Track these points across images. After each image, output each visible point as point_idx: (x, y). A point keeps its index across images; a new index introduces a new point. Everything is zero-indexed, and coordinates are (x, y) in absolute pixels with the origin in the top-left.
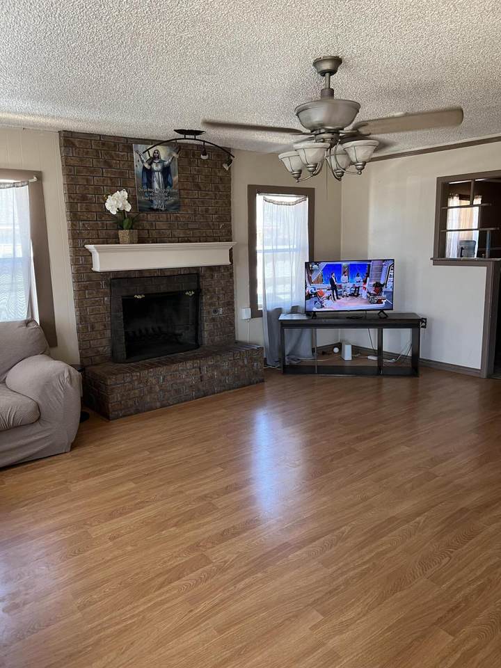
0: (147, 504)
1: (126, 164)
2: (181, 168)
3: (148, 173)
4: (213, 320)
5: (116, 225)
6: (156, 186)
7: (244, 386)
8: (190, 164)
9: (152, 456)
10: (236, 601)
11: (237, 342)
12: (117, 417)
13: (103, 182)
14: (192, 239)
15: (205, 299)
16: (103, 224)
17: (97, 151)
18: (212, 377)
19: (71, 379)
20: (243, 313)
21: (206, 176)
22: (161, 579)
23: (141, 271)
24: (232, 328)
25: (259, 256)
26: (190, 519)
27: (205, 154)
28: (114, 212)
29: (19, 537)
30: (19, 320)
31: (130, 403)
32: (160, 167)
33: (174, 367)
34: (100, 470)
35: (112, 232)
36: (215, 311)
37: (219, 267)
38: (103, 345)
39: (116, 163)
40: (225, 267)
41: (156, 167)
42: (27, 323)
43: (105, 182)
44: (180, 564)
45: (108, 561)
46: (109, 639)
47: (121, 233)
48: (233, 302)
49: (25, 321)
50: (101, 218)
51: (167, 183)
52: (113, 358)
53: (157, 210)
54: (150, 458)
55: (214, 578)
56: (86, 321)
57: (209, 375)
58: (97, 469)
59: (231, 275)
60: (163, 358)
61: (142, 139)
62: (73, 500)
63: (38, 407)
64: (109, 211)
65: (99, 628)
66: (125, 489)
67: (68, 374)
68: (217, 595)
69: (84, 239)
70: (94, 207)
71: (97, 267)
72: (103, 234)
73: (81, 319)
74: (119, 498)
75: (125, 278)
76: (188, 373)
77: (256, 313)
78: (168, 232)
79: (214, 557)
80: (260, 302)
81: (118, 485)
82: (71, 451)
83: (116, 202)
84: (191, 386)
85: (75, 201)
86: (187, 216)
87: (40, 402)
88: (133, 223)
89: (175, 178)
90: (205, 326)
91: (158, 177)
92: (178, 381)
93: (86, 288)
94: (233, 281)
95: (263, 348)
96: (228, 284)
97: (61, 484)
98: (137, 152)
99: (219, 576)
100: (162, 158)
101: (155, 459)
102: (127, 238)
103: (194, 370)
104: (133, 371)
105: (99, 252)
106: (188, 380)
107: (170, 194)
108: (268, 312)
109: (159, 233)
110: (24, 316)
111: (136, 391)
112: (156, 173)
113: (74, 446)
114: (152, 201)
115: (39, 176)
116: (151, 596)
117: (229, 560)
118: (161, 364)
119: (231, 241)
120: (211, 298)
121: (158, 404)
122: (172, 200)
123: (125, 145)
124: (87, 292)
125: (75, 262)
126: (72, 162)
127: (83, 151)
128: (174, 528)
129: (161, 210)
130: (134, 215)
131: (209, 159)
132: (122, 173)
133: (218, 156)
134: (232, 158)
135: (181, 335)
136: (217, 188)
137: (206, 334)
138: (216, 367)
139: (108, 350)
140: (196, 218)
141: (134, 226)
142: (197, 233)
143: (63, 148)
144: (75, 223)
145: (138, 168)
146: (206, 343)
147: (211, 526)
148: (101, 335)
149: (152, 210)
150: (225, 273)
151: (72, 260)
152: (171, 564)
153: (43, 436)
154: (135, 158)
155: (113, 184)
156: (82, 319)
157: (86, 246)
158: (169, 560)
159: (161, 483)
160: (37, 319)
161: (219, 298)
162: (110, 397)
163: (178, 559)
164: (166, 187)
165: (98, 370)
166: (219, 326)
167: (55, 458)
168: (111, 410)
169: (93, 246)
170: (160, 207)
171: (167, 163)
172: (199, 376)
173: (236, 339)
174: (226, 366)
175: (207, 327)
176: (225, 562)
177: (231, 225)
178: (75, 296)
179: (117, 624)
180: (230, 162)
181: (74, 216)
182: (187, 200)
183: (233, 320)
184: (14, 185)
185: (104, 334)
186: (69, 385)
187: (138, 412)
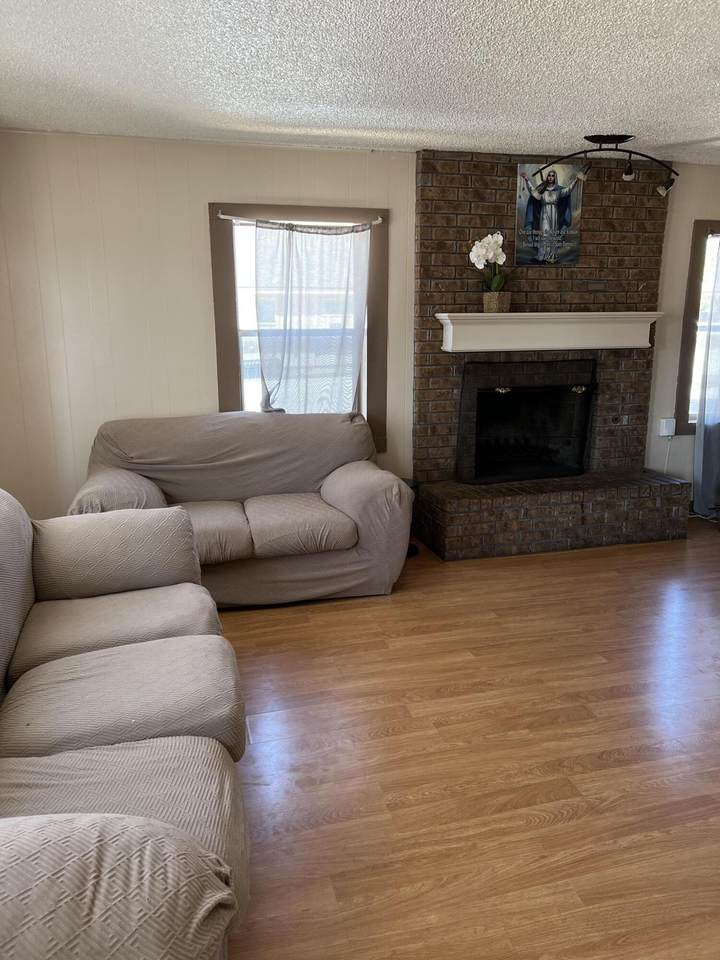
0: (490, 687)
1: (506, 194)
2: (588, 197)
3: (536, 205)
4: (611, 433)
5: (480, 285)
6: (546, 226)
7: (652, 540)
8: (602, 190)
9: (499, 620)
10: (615, 863)
11: (646, 471)
12: (455, 558)
13: (469, 223)
14: (591, 306)
15: (602, 400)
16: (463, 283)
17: (465, 176)
18: (600, 520)
19: (400, 497)
20: (663, 426)
21: (626, 209)
22: (502, 799)
23: (508, 353)
24: (640, 448)
25: (701, 337)
26: (553, 724)
27: (629, 173)
28: (480, 266)
29: (322, 693)
30: (343, 413)
31: (475, 541)
32: (554, 197)
33: (542, 498)
34: (428, 627)
35: (474, 296)
36: (616, 420)
37: (631, 350)
38: (445, 456)
39: (491, 194)
40: (641, 352)
41: (549, 197)
42: (352, 417)
43: (473, 223)
44: (530, 785)
45: (431, 754)
46: (425, 861)
47: (487, 296)
48: (647, 408)
49: (349, 414)
50: (461, 275)
51: (562, 221)
52: (457, 476)
53: (544, 262)
54: (497, 623)
55: (583, 819)
56: (425, 421)
57: (596, 516)
58: (425, 624)
59: (649, 364)
60: (526, 483)
61: (532, 156)
62: (390, 660)
63: (357, 529)
64: (473, 265)
65: (413, 841)
66: (459, 659)
67: (397, 490)
68: (584, 845)
69: (434, 305)
70: (454, 260)
71: (449, 346)
72: (461, 298)
73: (419, 417)
74: (451, 670)
75: (485, 363)
76: (562, 509)
77: (683, 427)
78: (556, 296)
79: (584, 787)
80: (693, 410)
81: (451, 652)
82: (392, 593)
83: (486, 251)
84: (566, 529)
85: (429, 250)
86: (588, 271)
87: (360, 524)
88: (505, 283)
89: (576, 213)
90: (597, 442)
91: (550, 212)
92: (548, 520)
93: (431, 374)
94: (651, 374)
95: (690, 484)
96: (642, 379)
97: (376, 635)
98: (523, 175)
99: (591, 818)
100: (560, 183)
101: (505, 625)
102: (494, 305)
103: (573, 506)
104: (483, 497)
105: (453, 324)
106: (561, 519)
107: (565, 238)
108: (706, 428)
109: (543, 297)
110: (348, 408)
111: (485, 526)
112: (548, 207)
113: (397, 587)
114: (536, 249)
115: (386, 215)
116: (486, 818)
117: (608, 797)
118: (523, 491)
119: (655, 310)
120: (611, 399)
121: (514, 549)
122: (568, 246)
123: (507, 165)
124: (431, 380)
125: (420, 338)
126: (430, 195)
127: (447, 178)
128: (527, 731)
129: (549, 263)
130: (508, 270)
131: (634, 181)
132: (498, 208)
133: (650, 175)
134: (673, 176)
135: (557, 451)
136: (642, 228)
137: (596, 454)
138: (609, 506)
139: (451, 462)
140: (602, 273)
141: (506, 287)
142: (601, 297)
143: (420, 176)
144: (425, 281)
145: (522, 200)
146: (595, 467)
147: (583, 741)
148: (443, 441)
149: (536, 262)
150: (640, 361)
151: (416, 335)
152: (518, 782)
153: (361, 568)
154: (518, 184)
155: (484, 225)
156: (421, 417)
157: (437, 315)
158: (516, 774)
159: (511, 662)
160: (364, 413)
161: (623, 399)
162: (448, 528)
163: (530, 776)
164: (560, 228)
165: (437, 490)
166: (620, 444)
167: (372, 599)
168: (448, 547)
169: (446, 314)
170: (546, 258)
171: (565, 190)
172: (580, 515)
173: (646, 466)
174: (625, 506)
175: (599, 443)
176: (602, 800)
177: (657, 286)
178: (415, 384)
179: (437, 843)
180: (669, 183)
181: (425, 272)
182: (590, 247)
183: (644, 435)
184: (353, 230)
185: (448, 440)
186: (397, 505)
187: (484, 555)
